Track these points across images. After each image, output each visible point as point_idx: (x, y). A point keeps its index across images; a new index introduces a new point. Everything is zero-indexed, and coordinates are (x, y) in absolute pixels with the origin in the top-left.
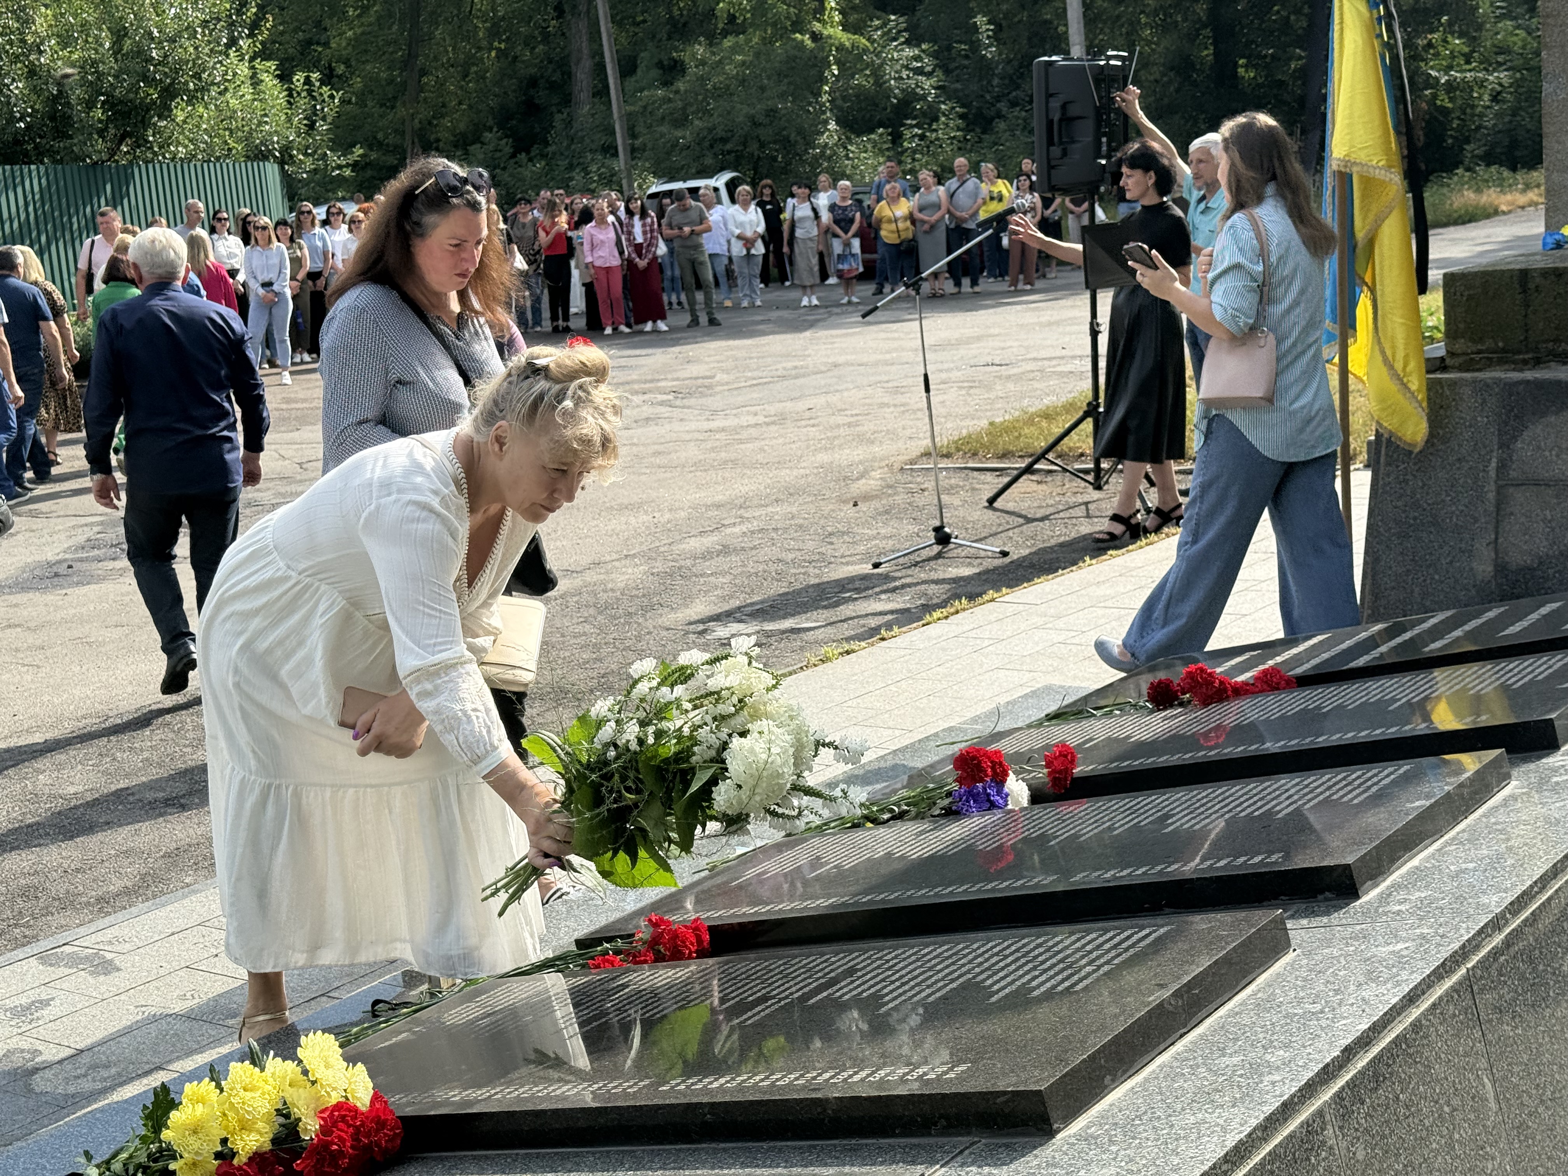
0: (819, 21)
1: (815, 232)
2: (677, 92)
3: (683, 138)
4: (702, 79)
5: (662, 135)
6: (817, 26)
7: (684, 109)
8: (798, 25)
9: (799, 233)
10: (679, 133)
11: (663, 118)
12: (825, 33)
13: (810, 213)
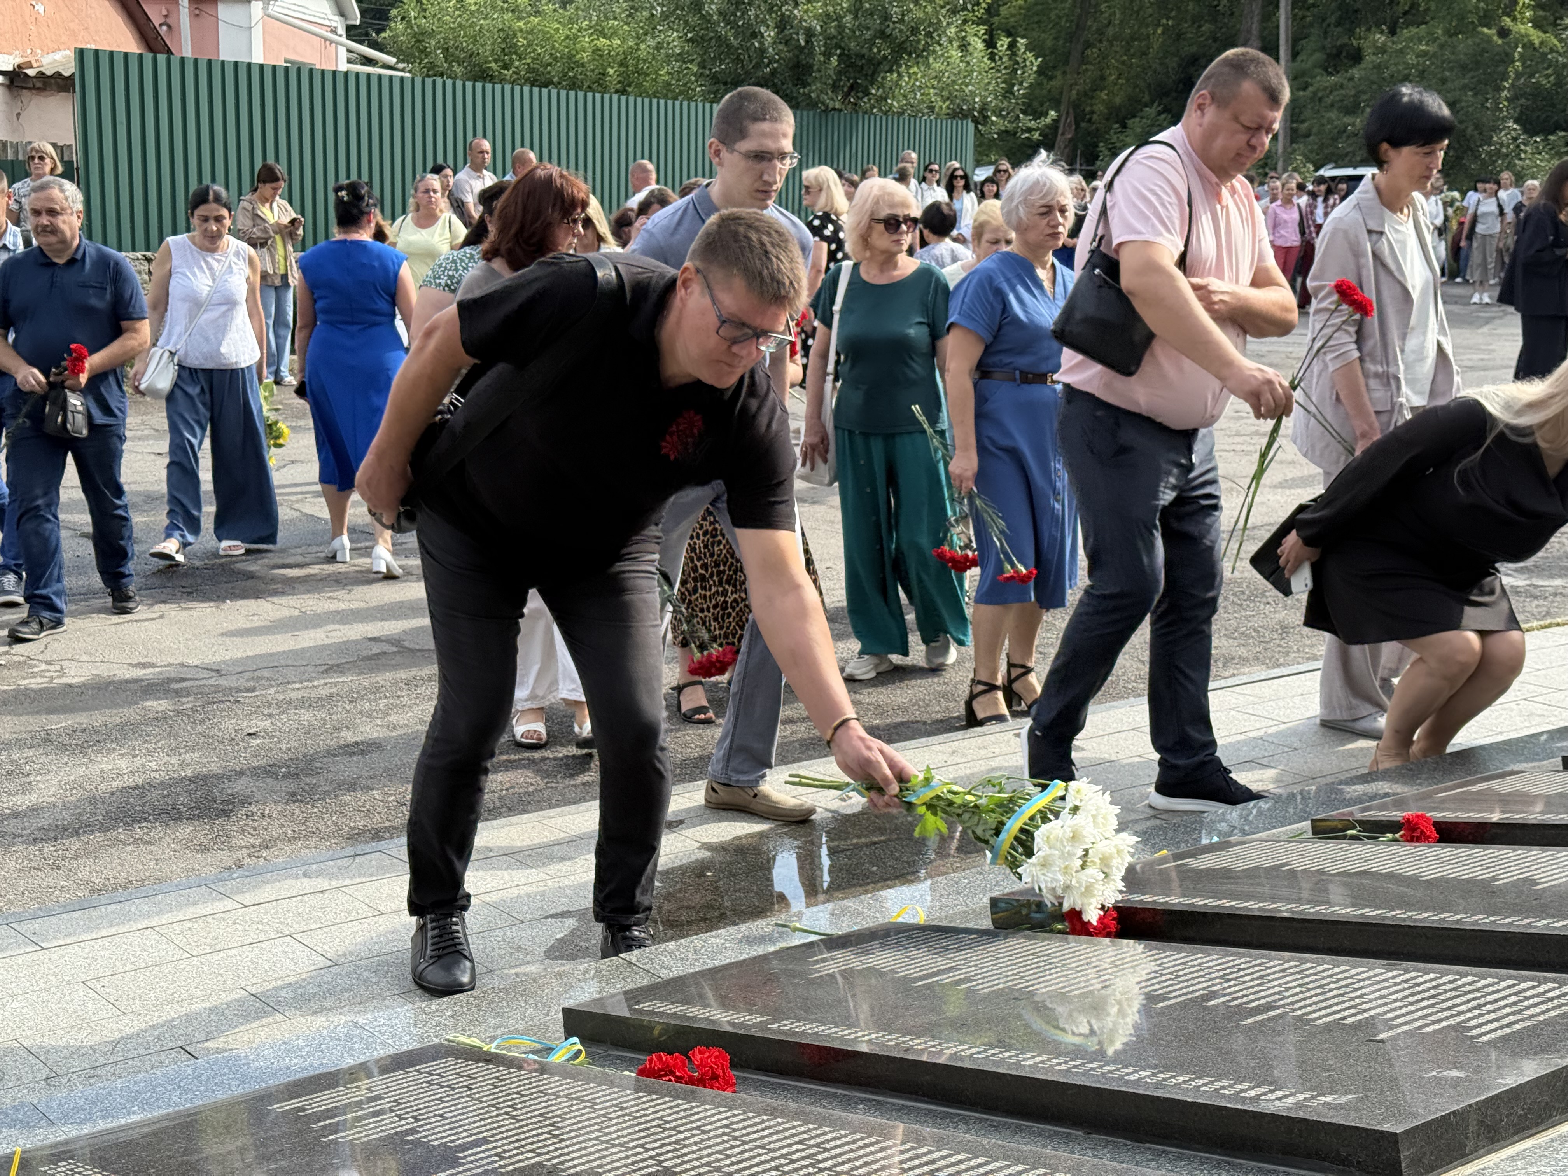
0: (1509, 16)
1: (1498, 228)
2: (1351, 79)
3: (1353, 125)
4: (1378, 67)
5: (1330, 121)
6: (1507, 21)
7: (1356, 96)
8: (1487, 19)
9: (1480, 228)
10: (1347, 120)
11: (1332, 105)
12: (1515, 29)
13: (1495, 209)
